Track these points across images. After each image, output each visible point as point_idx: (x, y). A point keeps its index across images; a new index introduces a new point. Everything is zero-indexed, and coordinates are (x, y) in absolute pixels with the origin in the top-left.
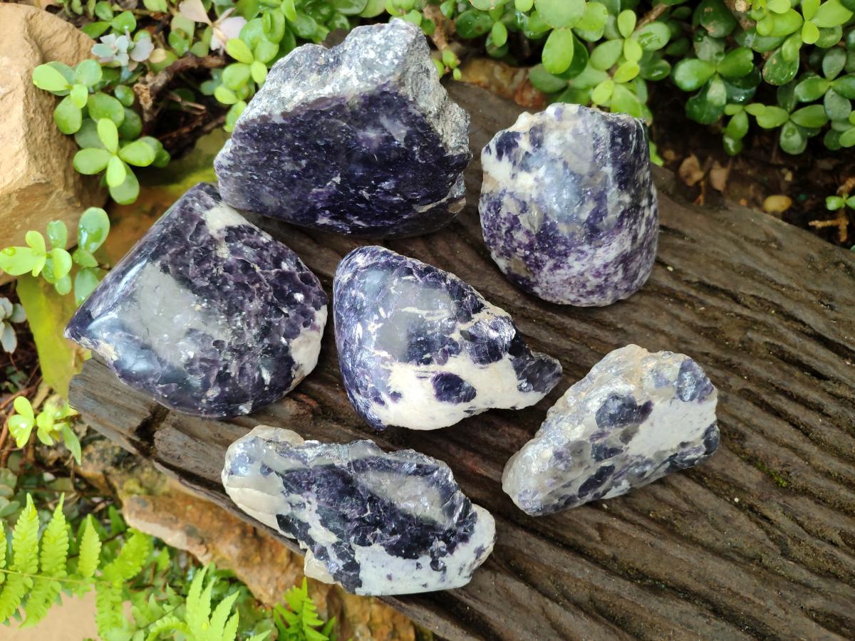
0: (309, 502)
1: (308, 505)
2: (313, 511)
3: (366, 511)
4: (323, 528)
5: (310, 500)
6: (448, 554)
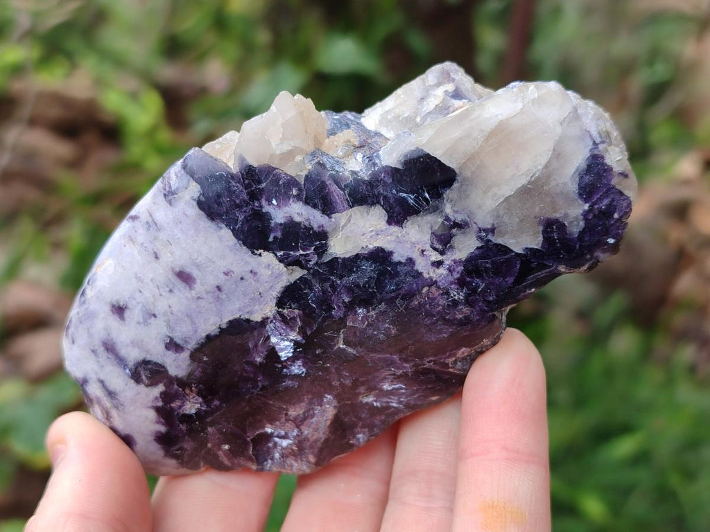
0: (438, 264)
1: (435, 257)
2: (415, 255)
3: (346, 342)
4: (373, 245)
5: (442, 271)
6: (160, 404)
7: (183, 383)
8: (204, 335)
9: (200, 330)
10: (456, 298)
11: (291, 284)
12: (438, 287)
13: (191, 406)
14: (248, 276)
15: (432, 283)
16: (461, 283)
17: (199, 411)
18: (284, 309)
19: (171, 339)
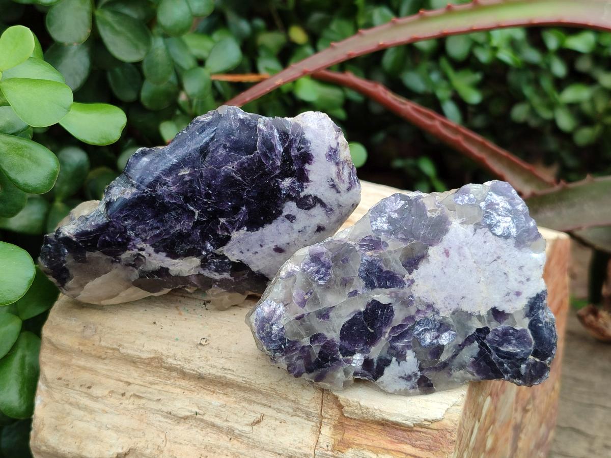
7: (289, 197)
8: (273, 224)
9: (275, 226)
10: (131, 232)
11: (222, 246)
12: (141, 238)
13: (286, 183)
14: (245, 251)
15: (145, 241)
16: (129, 239)
17: (283, 179)
18: (227, 235)
19: (291, 222)
